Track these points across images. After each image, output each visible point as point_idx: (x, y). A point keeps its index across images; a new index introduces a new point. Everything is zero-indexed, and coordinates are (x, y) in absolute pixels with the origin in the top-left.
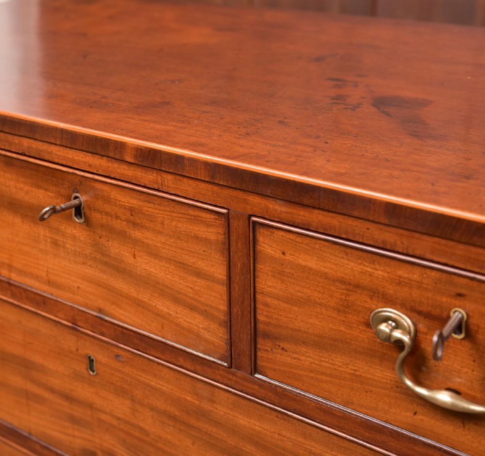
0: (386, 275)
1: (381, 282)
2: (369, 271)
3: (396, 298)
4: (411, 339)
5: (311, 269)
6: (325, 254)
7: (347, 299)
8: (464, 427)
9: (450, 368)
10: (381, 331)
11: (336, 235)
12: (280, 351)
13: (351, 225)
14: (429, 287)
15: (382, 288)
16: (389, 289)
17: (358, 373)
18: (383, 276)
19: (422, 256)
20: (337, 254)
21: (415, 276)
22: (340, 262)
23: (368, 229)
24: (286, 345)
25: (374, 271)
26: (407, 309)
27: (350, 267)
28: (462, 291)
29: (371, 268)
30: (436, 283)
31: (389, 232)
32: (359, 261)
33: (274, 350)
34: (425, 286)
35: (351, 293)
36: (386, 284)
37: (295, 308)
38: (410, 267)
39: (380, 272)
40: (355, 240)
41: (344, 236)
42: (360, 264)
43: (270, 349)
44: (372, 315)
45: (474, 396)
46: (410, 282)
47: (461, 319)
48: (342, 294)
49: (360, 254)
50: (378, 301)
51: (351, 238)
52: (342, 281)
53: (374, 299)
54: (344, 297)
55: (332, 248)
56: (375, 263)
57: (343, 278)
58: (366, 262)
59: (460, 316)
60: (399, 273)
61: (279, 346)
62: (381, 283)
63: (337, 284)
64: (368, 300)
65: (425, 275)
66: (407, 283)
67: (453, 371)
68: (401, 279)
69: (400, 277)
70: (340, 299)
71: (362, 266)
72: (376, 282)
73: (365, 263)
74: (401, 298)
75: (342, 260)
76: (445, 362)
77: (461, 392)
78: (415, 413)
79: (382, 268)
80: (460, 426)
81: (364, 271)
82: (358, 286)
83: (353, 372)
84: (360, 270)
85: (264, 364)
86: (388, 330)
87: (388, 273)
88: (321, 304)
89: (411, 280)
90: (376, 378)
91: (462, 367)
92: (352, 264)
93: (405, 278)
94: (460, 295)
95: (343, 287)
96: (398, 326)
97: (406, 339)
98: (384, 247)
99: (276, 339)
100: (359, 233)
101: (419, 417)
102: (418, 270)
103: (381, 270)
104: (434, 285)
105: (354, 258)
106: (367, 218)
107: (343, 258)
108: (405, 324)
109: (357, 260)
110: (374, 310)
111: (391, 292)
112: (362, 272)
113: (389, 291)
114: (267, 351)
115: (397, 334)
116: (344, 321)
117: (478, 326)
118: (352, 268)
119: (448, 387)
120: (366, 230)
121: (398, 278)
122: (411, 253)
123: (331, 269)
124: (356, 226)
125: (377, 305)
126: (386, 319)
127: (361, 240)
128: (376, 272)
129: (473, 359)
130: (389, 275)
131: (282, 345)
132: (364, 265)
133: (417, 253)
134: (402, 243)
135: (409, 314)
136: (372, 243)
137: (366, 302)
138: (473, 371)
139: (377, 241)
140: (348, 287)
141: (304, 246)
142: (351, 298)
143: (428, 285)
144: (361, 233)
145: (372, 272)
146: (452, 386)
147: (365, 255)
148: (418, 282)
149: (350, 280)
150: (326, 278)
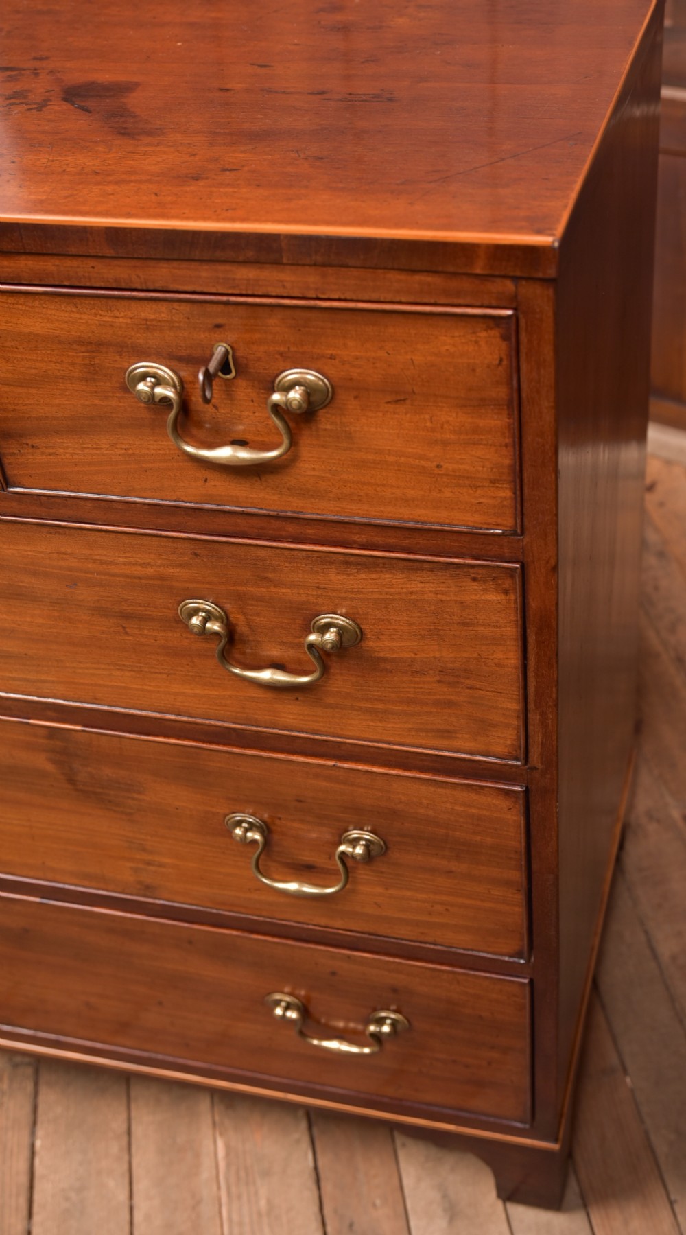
0: (129, 321)
1: (126, 331)
2: (108, 322)
3: (149, 348)
4: (177, 393)
5: (37, 335)
6: (49, 312)
7: (92, 363)
8: (261, 480)
9: (230, 415)
10: (140, 392)
11: (57, 283)
12: (31, 450)
13: (71, 267)
14: (182, 324)
15: (129, 338)
16: (137, 339)
17: (130, 452)
18: (127, 324)
19: (165, 289)
20: (63, 308)
21: (163, 315)
22: (71, 317)
23: (93, 267)
24: (36, 441)
25: (114, 320)
26: (165, 358)
27: (84, 321)
28: (220, 321)
29: (110, 316)
30: (188, 318)
31: (119, 266)
32: (93, 311)
33: (22, 451)
34: (177, 325)
35: (95, 354)
36: (133, 333)
37: (32, 391)
38: (154, 306)
39: (121, 320)
40: (82, 284)
41: (66, 283)
42: (96, 315)
43: (16, 452)
44: (126, 375)
45: (262, 441)
46: (159, 324)
47: (227, 352)
48: (84, 357)
49: (92, 302)
50: (129, 357)
51: (77, 284)
52: (81, 342)
53: (124, 354)
54: (87, 362)
55: (56, 302)
56: (113, 309)
57: (80, 337)
58: (102, 311)
59: (223, 349)
60: (143, 315)
61: (27, 444)
62: (126, 333)
63: (75, 346)
64: (117, 358)
65: (174, 311)
66: (156, 326)
67: (233, 419)
68: (148, 323)
69: (147, 320)
70: (84, 365)
71: (98, 316)
72: (120, 333)
73: (100, 312)
74: (155, 347)
75: (72, 315)
76: (223, 411)
77: (247, 441)
78: (206, 480)
79: (122, 314)
80: (256, 481)
81: (102, 323)
82: (100, 344)
83: (124, 451)
84: (97, 322)
85: (15, 472)
86: (147, 389)
87: (131, 318)
88: (63, 378)
89: (160, 321)
90: (153, 452)
91: (241, 412)
92: (85, 317)
93: (152, 320)
94: (218, 326)
95: (83, 349)
96: (159, 381)
97: (170, 393)
98: (119, 287)
99: (21, 436)
100: (83, 276)
101: (211, 483)
102: (163, 307)
103: (122, 317)
104: (187, 320)
105: (87, 309)
106: (88, 254)
107: (72, 312)
108: (166, 376)
109: (91, 310)
110: (128, 368)
111: (141, 341)
112: (100, 325)
113: (138, 341)
114: (15, 454)
115: (159, 391)
116: (96, 392)
117: (246, 359)
118: (87, 322)
119: (231, 439)
120: (91, 269)
121: (145, 322)
122: (152, 288)
123: (62, 329)
124: (78, 267)
125: (129, 362)
126: (143, 377)
127: (88, 284)
128: (117, 320)
129: (250, 399)
130: (133, 320)
131: (30, 442)
132: (101, 315)
133: (158, 286)
134: (138, 276)
135: (169, 364)
136: (102, 285)
137: (116, 361)
138: (254, 413)
139: (108, 281)
140: (89, 347)
141: (20, 307)
142: (97, 361)
143: (180, 322)
144: (87, 274)
145: (113, 322)
146: (236, 437)
147: (97, 301)
148: (167, 321)
149: (89, 337)
150: (60, 342)
